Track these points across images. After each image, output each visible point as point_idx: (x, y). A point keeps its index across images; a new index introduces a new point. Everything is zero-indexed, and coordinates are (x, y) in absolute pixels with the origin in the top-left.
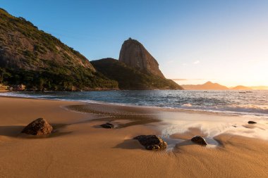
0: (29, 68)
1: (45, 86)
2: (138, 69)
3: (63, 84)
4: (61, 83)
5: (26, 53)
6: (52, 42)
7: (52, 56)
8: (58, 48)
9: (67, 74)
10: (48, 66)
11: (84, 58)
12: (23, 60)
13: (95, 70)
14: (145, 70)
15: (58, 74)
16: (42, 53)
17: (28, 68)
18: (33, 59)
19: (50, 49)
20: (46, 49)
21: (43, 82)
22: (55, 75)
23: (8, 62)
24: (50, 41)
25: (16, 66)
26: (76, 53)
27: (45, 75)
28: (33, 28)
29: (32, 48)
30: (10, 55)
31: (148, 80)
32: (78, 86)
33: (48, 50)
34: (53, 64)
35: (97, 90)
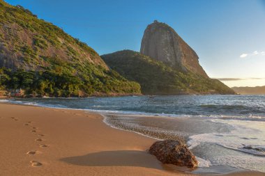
0: (28, 68)
1: (47, 90)
2: (168, 64)
3: (67, 88)
4: (65, 87)
5: (24, 49)
6: (53, 33)
7: (54, 51)
8: (60, 40)
9: (73, 75)
10: (50, 65)
11: (92, 52)
12: (22, 58)
13: (107, 68)
14: (178, 66)
15: (61, 74)
16: (41, 47)
17: (26, 68)
18: (32, 56)
19: (51, 42)
20: (46, 42)
21: (44, 85)
22: (58, 76)
23: (5, 61)
24: (51, 30)
25: (13, 66)
26: (82, 45)
27: (46, 76)
28: (31, 18)
29: (31, 42)
30: (6, 52)
31: (183, 81)
32: (86, 91)
33: (49, 44)
34: (55, 62)
35: (112, 96)
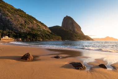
0: (23, 31)
1: (29, 39)
2: (71, 30)
3: (37, 38)
4: (36, 38)
5: (21, 25)
7: (32, 25)
8: (34, 22)
9: (39, 33)
10: (30, 30)
11: (45, 26)
12: (20, 28)
13: (50, 32)
14: (74, 31)
15: (35, 33)
16: (28, 24)
17: (22, 31)
18: (24, 27)
19: (31, 22)
20: (29, 22)
21: (28, 37)
22: (33, 34)
23: (14, 28)
24: (31, 18)
25: (17, 30)
26: (42, 24)
27: (29, 34)
28: (24, 13)
29: (24, 22)
30: (15, 25)
31: (76, 36)
32: (43, 39)
33: (30, 23)
34: (32, 29)
35: (52, 41)
